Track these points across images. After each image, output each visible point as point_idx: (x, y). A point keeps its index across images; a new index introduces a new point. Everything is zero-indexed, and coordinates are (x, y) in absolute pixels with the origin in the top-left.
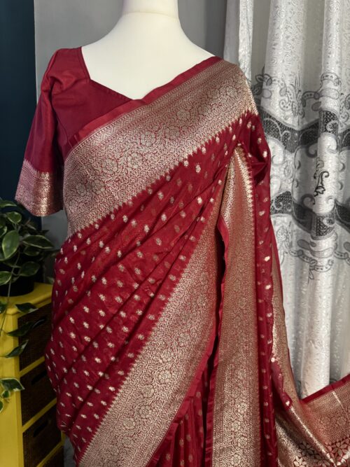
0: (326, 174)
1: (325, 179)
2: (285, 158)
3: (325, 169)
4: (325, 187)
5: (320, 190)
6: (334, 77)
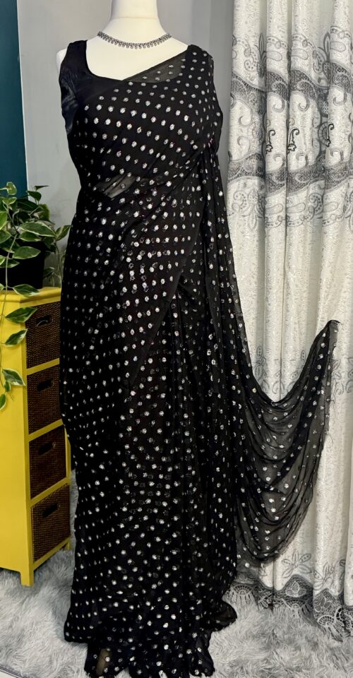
0: (272, 132)
1: (272, 137)
2: (252, 118)
3: (271, 127)
4: (273, 145)
5: (268, 149)
6: (276, 40)
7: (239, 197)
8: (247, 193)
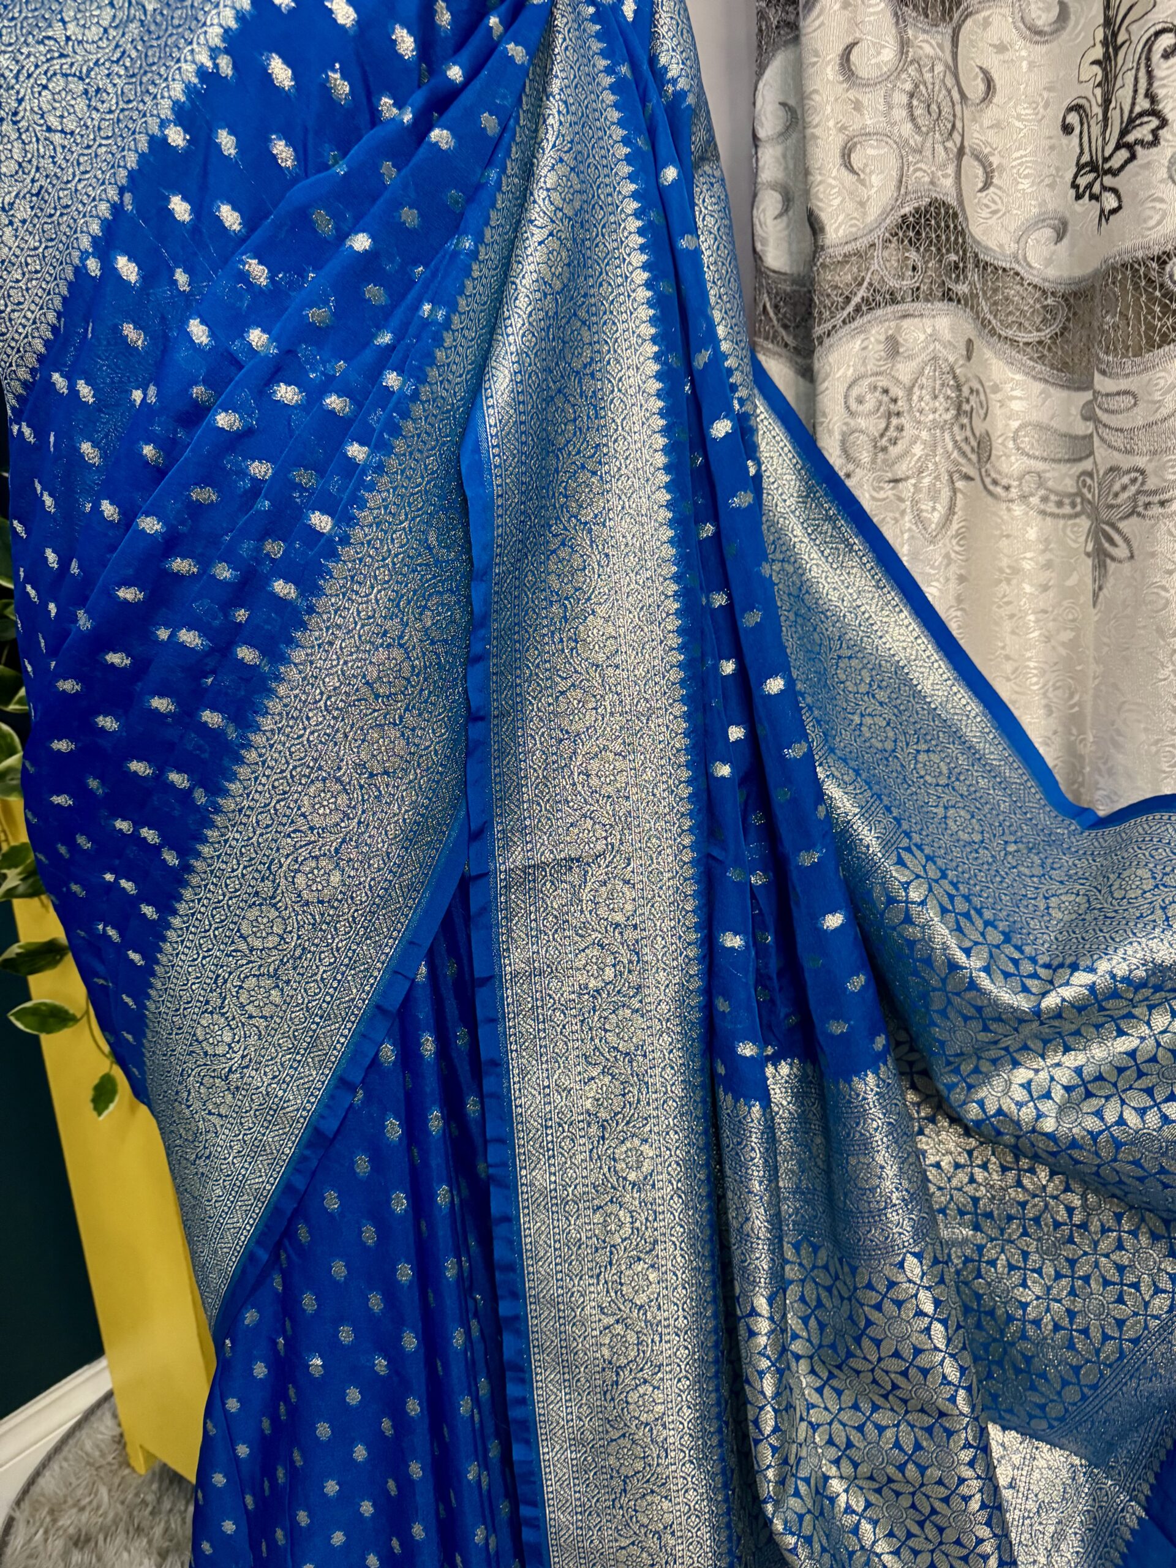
7: (870, 403)
8: (905, 377)
